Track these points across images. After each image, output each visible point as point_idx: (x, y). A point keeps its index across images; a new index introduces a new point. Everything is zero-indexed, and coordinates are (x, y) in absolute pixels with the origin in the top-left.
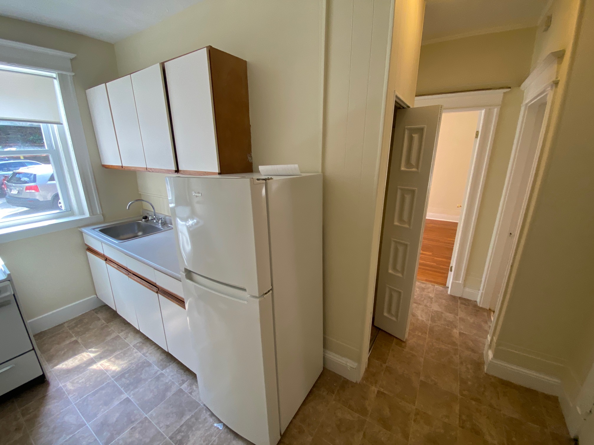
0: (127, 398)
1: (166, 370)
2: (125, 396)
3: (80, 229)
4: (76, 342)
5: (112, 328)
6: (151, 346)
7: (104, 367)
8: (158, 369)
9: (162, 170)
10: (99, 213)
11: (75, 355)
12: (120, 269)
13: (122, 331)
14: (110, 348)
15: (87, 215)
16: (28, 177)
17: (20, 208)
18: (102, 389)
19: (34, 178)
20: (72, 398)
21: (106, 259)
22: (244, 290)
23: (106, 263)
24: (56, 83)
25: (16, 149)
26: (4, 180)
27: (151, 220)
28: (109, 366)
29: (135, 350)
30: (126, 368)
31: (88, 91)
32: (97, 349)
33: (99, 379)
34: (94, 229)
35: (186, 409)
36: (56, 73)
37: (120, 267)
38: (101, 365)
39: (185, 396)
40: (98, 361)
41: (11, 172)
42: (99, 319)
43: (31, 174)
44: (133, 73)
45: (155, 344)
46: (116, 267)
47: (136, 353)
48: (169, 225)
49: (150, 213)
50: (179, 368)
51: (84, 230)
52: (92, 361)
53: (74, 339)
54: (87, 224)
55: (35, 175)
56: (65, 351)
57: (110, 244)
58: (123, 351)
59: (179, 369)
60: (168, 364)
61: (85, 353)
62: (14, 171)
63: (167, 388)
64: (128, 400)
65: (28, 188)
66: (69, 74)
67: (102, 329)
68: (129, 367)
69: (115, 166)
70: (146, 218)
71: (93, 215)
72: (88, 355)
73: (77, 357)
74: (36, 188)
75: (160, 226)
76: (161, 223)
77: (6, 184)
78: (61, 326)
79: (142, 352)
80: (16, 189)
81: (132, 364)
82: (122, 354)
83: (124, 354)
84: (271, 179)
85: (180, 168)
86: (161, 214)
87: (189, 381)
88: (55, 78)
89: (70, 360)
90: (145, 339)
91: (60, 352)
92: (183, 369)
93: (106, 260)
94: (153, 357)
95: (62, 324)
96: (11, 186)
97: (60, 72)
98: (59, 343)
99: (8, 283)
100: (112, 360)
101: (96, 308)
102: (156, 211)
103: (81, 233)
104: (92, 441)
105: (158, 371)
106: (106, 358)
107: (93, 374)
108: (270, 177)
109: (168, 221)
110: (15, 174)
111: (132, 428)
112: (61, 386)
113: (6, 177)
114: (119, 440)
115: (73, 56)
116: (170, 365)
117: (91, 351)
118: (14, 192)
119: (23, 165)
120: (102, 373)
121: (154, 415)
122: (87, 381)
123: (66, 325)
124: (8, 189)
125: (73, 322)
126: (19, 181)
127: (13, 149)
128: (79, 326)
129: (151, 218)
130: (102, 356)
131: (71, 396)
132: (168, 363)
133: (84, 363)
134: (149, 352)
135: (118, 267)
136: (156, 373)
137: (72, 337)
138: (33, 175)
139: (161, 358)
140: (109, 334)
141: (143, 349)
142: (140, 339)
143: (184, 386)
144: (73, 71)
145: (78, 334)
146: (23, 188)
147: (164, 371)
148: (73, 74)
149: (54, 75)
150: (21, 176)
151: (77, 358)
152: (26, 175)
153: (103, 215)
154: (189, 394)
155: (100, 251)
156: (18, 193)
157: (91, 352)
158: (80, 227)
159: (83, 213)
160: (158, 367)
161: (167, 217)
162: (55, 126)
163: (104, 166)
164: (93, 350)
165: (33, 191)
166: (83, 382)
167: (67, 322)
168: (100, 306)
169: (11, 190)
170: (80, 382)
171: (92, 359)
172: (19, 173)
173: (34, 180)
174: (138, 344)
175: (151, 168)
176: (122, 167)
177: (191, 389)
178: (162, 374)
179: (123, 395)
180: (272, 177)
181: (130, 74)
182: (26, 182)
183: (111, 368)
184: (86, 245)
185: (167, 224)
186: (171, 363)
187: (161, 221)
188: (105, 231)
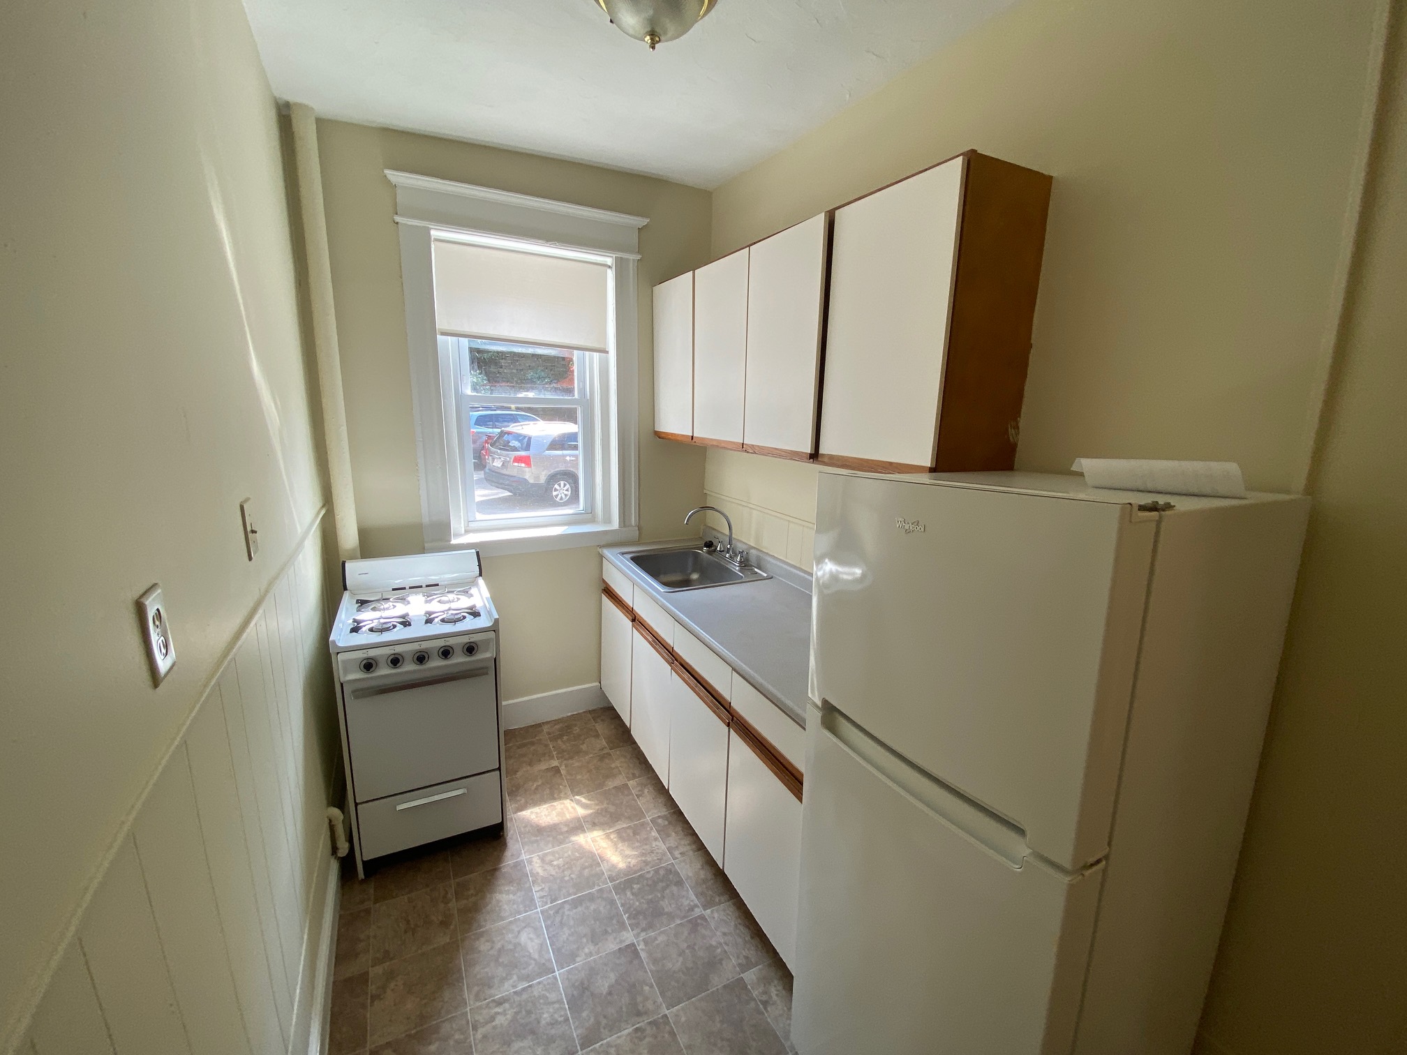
0: (633, 945)
1: (712, 912)
2: (629, 937)
3: (600, 550)
4: (556, 770)
5: (617, 763)
6: (685, 835)
7: (597, 847)
8: (696, 901)
9: (778, 452)
10: (633, 524)
11: (554, 799)
12: (657, 647)
13: (634, 777)
14: (612, 809)
15: (615, 525)
16: (519, 441)
17: (500, 490)
18: (591, 898)
19: (527, 442)
20: (538, 894)
21: (635, 619)
22: (1021, 832)
23: (633, 626)
24: (611, 275)
25: (534, 394)
26: (486, 442)
27: (720, 551)
28: (606, 848)
29: (654, 834)
30: (635, 868)
31: (657, 289)
32: (589, 800)
33: (586, 872)
34: (623, 554)
35: (754, 1044)
36: (612, 257)
37: (658, 643)
38: (594, 840)
39: (752, 1004)
40: (591, 830)
41: (499, 430)
42: (597, 736)
43: (525, 437)
44: (755, 243)
45: (694, 834)
46: (650, 640)
47: (656, 839)
48: (756, 570)
49: (721, 538)
50: (739, 921)
51: (607, 552)
52: (578, 826)
53: (555, 763)
54: (614, 542)
55: (530, 438)
56: (539, 783)
57: (647, 590)
58: (632, 824)
59: (740, 924)
60: (717, 900)
61: (568, 801)
62: (503, 429)
63: (713, 964)
64: (631, 950)
65: (518, 460)
66: (631, 258)
67: (602, 758)
68: (641, 869)
69: (678, 435)
70: (709, 545)
71: (625, 526)
72: (573, 808)
73: (555, 804)
74: (526, 460)
75: (736, 569)
76: (740, 562)
77: (488, 449)
78: (539, 726)
79: (668, 845)
80: (500, 458)
81: (646, 863)
82: (630, 832)
83: (635, 833)
84: (1168, 507)
85: (821, 451)
86: (741, 542)
87: (760, 966)
88: (610, 267)
89: (544, 806)
90: (674, 813)
91: (531, 783)
92: (747, 927)
93: (633, 620)
94: (689, 868)
95: (539, 725)
96: (494, 453)
97: (620, 255)
98: (530, 764)
99: (492, 634)
100: (612, 836)
101: (594, 708)
102: (733, 536)
103: (601, 557)
104: (560, 1019)
105: (696, 906)
106: (604, 830)
107: (577, 855)
108: (1162, 500)
109: (753, 560)
110: (502, 434)
111: (637, 1030)
112: (524, 858)
113: (489, 437)
114: (609, 1045)
115: (642, 222)
116: (720, 903)
117: (578, 800)
118: (498, 464)
119: (514, 419)
120: (594, 860)
121: (683, 1019)
122: (566, 866)
123: (546, 729)
124: (490, 457)
125: (557, 727)
126: (506, 447)
127: (531, 395)
128: (565, 738)
129: (721, 548)
130: (596, 821)
131: (537, 889)
132: (719, 896)
133: (566, 824)
134: (682, 849)
135: (654, 641)
136: (692, 909)
137: (552, 758)
138: (527, 438)
139: (702, 874)
140: (610, 775)
141: (668, 835)
142: (665, 810)
143: (750, 976)
144: (639, 252)
145: (562, 754)
146: (510, 458)
147: (709, 911)
148: (639, 257)
149: (609, 261)
150: (510, 437)
151: (555, 806)
152: (518, 437)
153: (640, 529)
154: (761, 1006)
155: (627, 599)
156: (503, 465)
157: (578, 802)
158: (601, 547)
159: (608, 520)
160: (696, 896)
161: (753, 552)
162: (596, 355)
163: (658, 435)
164: (583, 800)
165: (523, 465)
166: (559, 867)
167: (547, 723)
168: (602, 707)
169: (493, 459)
170: (555, 863)
171: (578, 819)
172: (509, 433)
173: (528, 448)
174: (660, 821)
175: (753, 445)
176: (692, 439)
177: (765, 993)
178: (702, 917)
179: (624, 933)
180: (1172, 500)
181: (749, 246)
182: (515, 449)
183: (608, 856)
184: (604, 581)
185: (752, 566)
186: (723, 899)
187: (741, 557)
188: (639, 560)
